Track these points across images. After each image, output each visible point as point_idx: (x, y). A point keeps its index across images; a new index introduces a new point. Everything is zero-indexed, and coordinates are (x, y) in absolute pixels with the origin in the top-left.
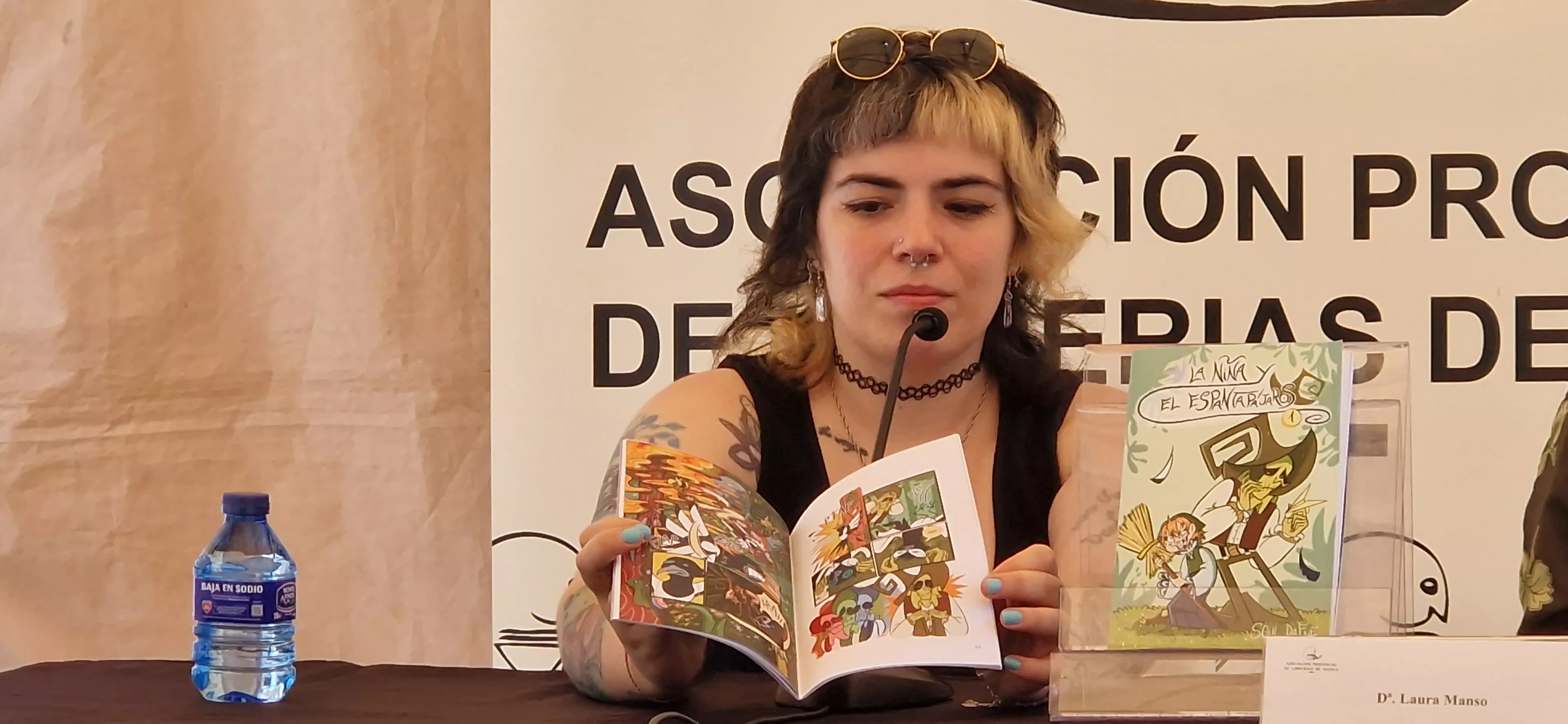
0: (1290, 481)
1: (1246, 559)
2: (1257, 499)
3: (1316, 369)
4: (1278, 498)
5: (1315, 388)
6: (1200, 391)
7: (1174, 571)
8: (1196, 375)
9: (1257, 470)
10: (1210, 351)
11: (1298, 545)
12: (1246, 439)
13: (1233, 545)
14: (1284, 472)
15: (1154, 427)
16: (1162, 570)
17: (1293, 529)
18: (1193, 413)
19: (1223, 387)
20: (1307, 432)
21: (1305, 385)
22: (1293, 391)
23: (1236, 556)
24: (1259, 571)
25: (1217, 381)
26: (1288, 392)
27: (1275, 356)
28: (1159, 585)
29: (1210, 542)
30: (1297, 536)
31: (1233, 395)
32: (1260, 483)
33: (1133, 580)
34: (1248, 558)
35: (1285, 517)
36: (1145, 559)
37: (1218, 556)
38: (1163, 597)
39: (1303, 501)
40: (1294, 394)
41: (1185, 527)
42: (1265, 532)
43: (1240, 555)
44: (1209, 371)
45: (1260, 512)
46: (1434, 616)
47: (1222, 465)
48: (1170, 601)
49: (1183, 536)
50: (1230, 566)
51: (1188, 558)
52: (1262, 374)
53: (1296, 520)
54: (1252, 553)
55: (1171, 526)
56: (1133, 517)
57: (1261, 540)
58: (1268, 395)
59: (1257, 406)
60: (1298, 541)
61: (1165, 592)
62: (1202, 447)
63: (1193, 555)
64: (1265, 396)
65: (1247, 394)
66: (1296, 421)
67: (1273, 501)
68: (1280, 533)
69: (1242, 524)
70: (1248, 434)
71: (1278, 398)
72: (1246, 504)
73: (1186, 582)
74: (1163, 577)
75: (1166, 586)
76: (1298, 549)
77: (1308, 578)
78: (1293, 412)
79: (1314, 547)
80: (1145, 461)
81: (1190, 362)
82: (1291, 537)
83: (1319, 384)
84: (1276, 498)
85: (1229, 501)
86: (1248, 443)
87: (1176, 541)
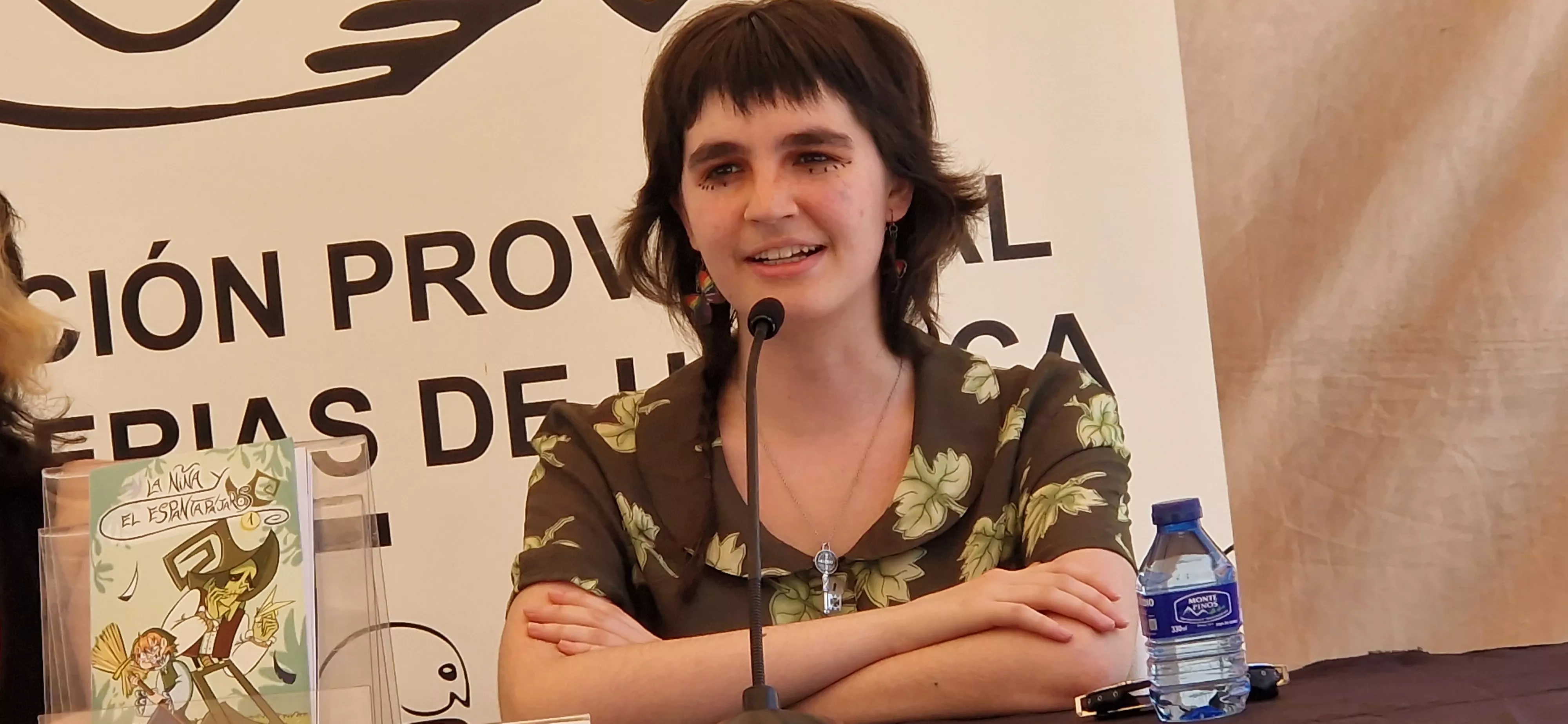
0: (256, 585)
1: (221, 668)
2: (226, 606)
3: (270, 469)
4: (245, 604)
5: (270, 487)
6: (159, 503)
7: (151, 688)
8: (153, 488)
9: (222, 577)
10: (165, 462)
11: (272, 649)
12: (208, 546)
13: (206, 655)
14: (249, 576)
15: (117, 545)
16: (138, 688)
17: (264, 633)
18: (154, 527)
19: (180, 497)
20: (267, 534)
21: (261, 486)
22: (249, 493)
23: (211, 666)
24: (235, 679)
25: (174, 491)
26: (245, 495)
27: (229, 459)
28: (137, 704)
29: (184, 654)
30: (268, 640)
31: (190, 503)
32: (227, 589)
33: (110, 701)
34: (222, 667)
35: (255, 622)
36: (120, 679)
37: (193, 668)
38: (142, 715)
39: (271, 604)
40: (251, 497)
41: (156, 642)
42: (237, 639)
43: (215, 664)
44: (165, 481)
45: (230, 619)
46: (456, 701)
47: (187, 576)
48: (149, 718)
49: (155, 651)
50: (206, 677)
51: (163, 673)
52: (217, 479)
53: (267, 624)
54: (226, 661)
55: (143, 642)
56: (105, 638)
57: (233, 648)
58: (225, 499)
59: (215, 512)
60: (270, 645)
61: (143, 710)
62: (165, 559)
63: (167, 670)
64: (222, 501)
65: (204, 502)
66: (255, 525)
67: (241, 607)
68: (252, 639)
69: (213, 633)
70: (209, 541)
71: (235, 502)
72: (214, 612)
73: (164, 698)
74: (140, 694)
75: (144, 703)
76: (271, 653)
77: (285, 681)
78: (251, 515)
79: (288, 649)
80: (112, 580)
81: (146, 475)
82: (263, 642)
83: (274, 484)
84: (244, 603)
85: (198, 612)
86: (210, 551)
87: (149, 657)
